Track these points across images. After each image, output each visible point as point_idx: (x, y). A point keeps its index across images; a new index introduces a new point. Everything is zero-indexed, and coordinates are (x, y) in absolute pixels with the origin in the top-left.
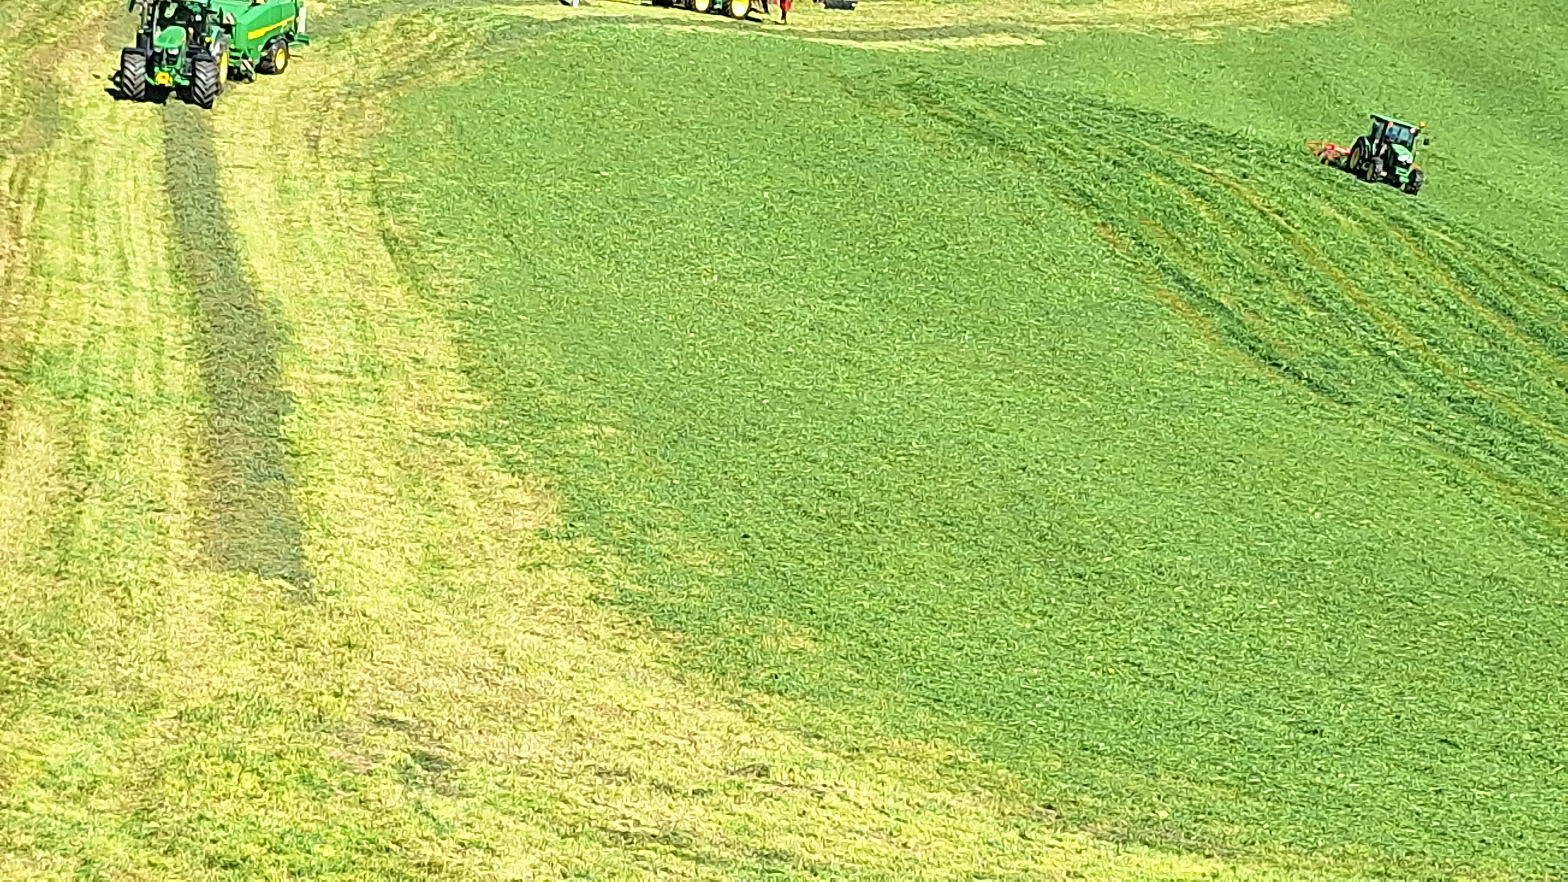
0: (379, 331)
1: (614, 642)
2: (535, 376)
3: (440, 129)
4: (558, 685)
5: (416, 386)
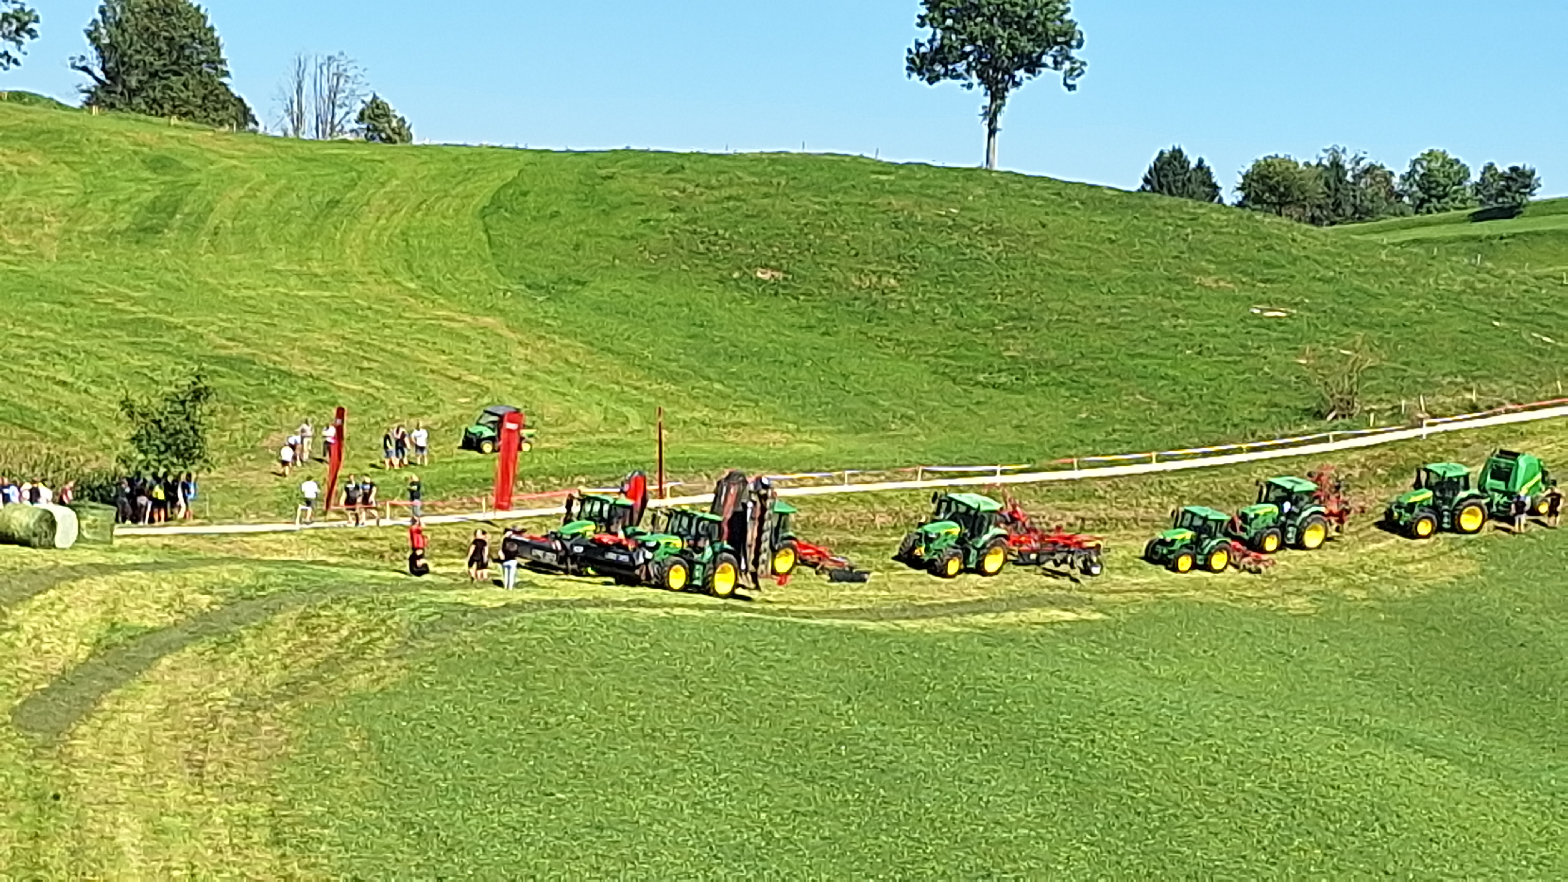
3: (354, 746)
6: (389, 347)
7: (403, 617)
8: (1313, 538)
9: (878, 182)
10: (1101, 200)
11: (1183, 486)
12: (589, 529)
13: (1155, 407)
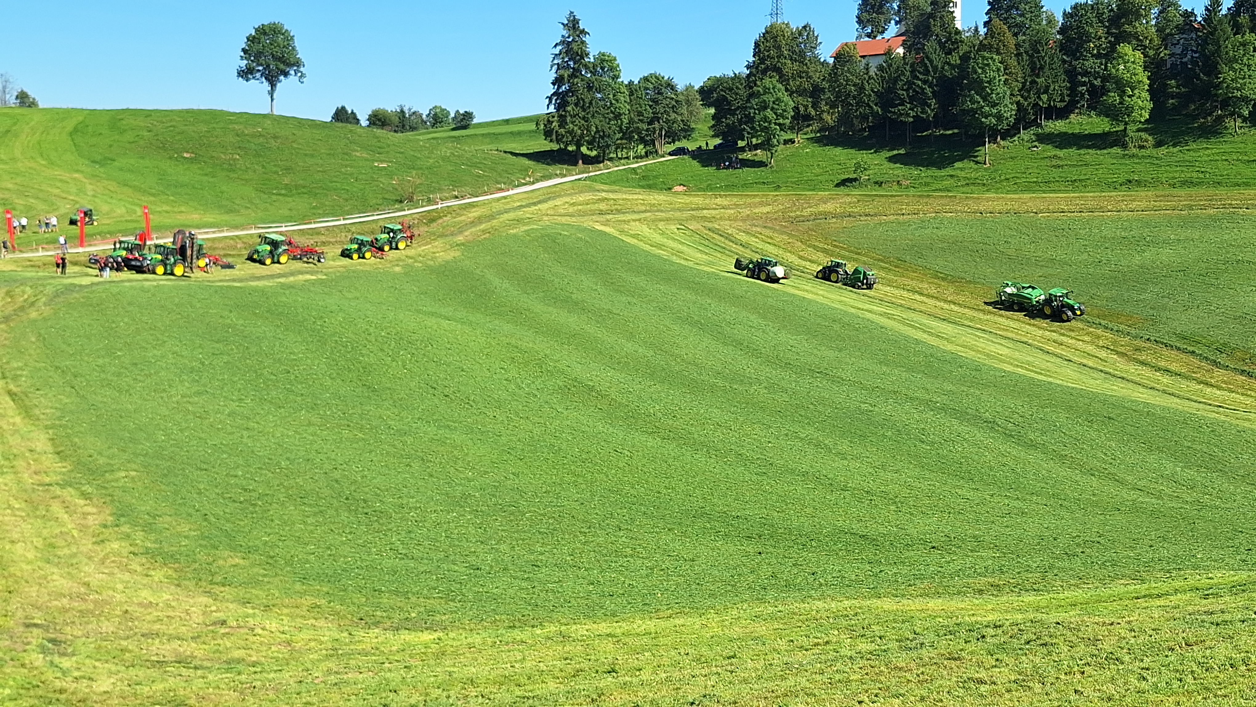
0: (10, 439)
1: (145, 572)
2: (93, 451)
3: (33, 339)
4: (119, 596)
5: (32, 462)
6: (36, 187)
7: (49, 290)
8: (401, 245)
9: (229, 119)
10: (316, 125)
11: (353, 229)
12: (124, 253)
13: (341, 200)
